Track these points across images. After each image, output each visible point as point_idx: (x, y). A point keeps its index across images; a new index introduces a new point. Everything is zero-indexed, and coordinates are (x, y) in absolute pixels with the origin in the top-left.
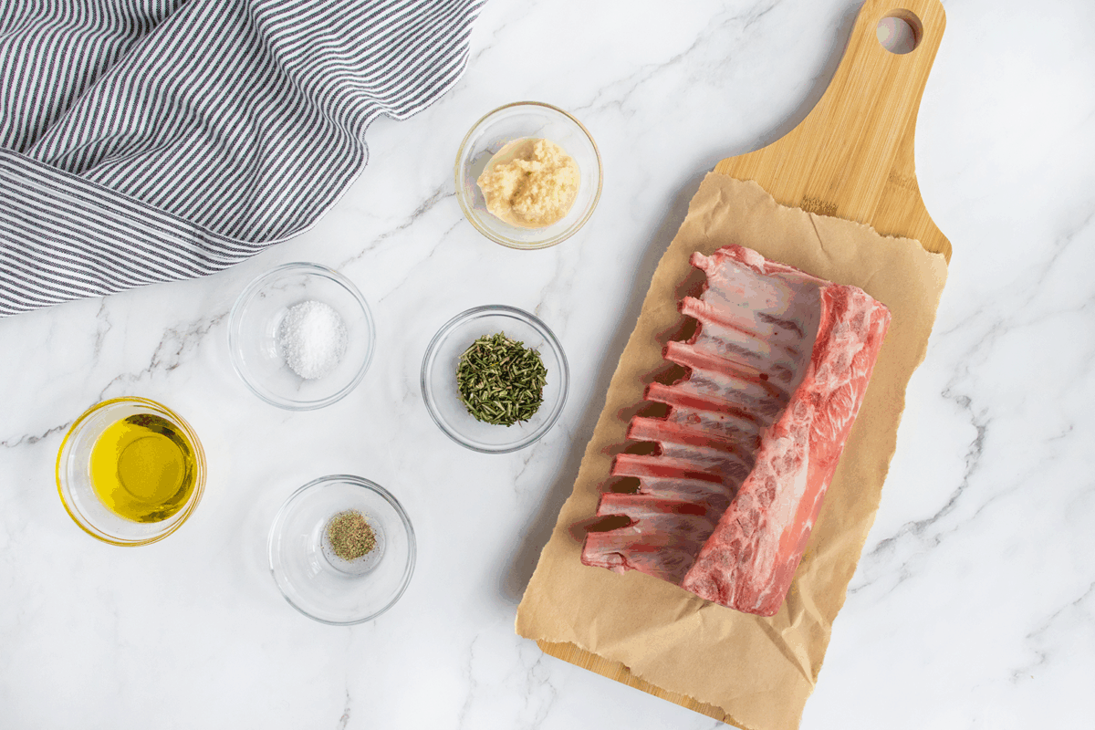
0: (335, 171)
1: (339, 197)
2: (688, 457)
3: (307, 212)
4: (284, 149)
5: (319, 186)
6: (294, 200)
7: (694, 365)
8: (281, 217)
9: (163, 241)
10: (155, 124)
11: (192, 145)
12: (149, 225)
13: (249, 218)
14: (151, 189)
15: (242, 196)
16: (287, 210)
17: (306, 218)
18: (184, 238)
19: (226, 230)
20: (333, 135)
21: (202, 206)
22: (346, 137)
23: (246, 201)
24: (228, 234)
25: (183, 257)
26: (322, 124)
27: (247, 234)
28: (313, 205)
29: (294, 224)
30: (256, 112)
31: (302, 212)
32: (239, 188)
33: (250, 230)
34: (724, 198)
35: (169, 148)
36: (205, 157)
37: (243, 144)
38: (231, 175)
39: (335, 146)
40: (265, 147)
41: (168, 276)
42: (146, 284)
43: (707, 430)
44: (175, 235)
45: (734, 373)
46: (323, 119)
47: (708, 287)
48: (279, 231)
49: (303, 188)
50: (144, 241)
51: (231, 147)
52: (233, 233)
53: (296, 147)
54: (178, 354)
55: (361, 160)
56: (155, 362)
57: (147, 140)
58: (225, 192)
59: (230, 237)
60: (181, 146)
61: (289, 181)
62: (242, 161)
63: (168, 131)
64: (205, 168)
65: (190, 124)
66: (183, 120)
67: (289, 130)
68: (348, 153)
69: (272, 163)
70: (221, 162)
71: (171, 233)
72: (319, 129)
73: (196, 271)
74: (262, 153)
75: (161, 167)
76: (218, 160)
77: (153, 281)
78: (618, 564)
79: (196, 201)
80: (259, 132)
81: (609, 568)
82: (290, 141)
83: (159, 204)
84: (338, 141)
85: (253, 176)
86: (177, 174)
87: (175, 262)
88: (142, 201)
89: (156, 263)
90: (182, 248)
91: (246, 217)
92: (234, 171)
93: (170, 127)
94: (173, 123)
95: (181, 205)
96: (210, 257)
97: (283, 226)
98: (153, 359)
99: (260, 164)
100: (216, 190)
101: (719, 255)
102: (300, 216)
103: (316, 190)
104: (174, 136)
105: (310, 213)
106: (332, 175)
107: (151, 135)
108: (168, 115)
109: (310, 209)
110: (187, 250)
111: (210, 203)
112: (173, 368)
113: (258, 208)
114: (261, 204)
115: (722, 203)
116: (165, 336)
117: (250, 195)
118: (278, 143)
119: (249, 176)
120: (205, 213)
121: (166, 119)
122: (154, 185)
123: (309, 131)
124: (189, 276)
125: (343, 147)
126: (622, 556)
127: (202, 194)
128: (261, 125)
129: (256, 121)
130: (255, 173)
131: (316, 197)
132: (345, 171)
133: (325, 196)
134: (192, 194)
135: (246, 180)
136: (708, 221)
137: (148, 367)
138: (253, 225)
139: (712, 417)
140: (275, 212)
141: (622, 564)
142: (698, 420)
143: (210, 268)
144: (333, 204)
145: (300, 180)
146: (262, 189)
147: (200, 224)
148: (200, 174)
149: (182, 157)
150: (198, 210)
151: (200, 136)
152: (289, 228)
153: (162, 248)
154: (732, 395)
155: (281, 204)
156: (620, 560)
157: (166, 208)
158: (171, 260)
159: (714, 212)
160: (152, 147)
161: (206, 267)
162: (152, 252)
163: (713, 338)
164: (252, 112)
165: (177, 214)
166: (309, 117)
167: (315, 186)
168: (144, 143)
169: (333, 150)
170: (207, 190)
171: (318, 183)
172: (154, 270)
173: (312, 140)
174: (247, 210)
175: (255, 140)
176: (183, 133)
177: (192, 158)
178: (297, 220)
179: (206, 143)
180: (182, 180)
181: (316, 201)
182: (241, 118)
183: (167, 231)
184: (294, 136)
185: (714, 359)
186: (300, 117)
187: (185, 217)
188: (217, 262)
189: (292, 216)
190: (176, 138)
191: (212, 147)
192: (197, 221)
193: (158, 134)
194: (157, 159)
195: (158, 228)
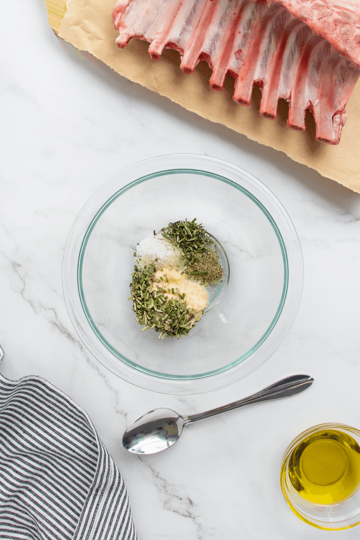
0: (44, 398)
1: (62, 394)
2: (266, 61)
3: (75, 416)
4: (30, 435)
5: (56, 408)
6: (67, 426)
7: (199, 50)
8: (80, 434)
9: (102, 516)
10: (19, 527)
11: (32, 500)
12: (91, 527)
13: (82, 456)
14: (65, 527)
15: (67, 463)
16: (74, 430)
17: (79, 416)
18: (99, 502)
19: (92, 472)
20: (19, 401)
21: (75, 489)
22: (19, 392)
23: (70, 459)
24: (94, 470)
25: (112, 502)
26: (11, 409)
27: (93, 458)
28: (69, 412)
29: (84, 425)
30: (5, 457)
31: (75, 419)
32: (61, 465)
33: (90, 456)
34: (78, 24)
35: (35, 517)
36: (40, 491)
37: (29, 465)
38: (52, 471)
39: (26, 399)
40: (30, 449)
41: (126, 511)
42: (133, 525)
43: (248, 45)
44: (97, 508)
45: (208, 20)
46: (7, 409)
47: (143, 36)
48: (89, 435)
49: (58, 420)
50: (102, 530)
51: (32, 473)
52: (94, 467)
53: (29, 427)
54: (181, 499)
55: (35, 380)
56: (187, 514)
57: (31, 532)
58: (65, 474)
59: (96, 468)
60: (33, 509)
61: (53, 430)
62: (41, 464)
63: (23, 518)
64: (49, 489)
65: (17, 503)
66: (15, 508)
67: (17, 433)
68: (30, 390)
69: (41, 444)
70: (44, 478)
71: (96, 511)
72: (16, 411)
73: (122, 492)
74: (35, 451)
75: (49, 522)
76: (42, 481)
77: (130, 521)
78: (341, 117)
79: (72, 494)
80: (19, 454)
81: (343, 125)
82: (25, 432)
83: (76, 520)
84: (23, 397)
85: (52, 456)
86: (54, 510)
87: (116, 507)
88: (75, 533)
89: (117, 521)
90: (106, 503)
91: (81, 458)
92: (49, 469)
93: (20, 517)
94: (17, 515)
95: (76, 505)
96: (111, 483)
97: (86, 432)
98: (185, 516)
99: (42, 452)
100: (64, 480)
101: (119, 25)
102: (78, 421)
103: (59, 410)
104: (26, 514)
105: (75, 414)
106: (47, 400)
107: (27, 529)
108: (12, 519)
109: (72, 414)
110: (107, 499)
111: (73, 484)
112: (190, 501)
113: (74, 451)
114: (71, 449)
115: (81, 25)
116: (169, 509)
117: (65, 457)
118: (26, 440)
119: (52, 459)
120: (81, 487)
121: (15, 521)
122: (63, 525)
123: (17, 418)
124: (125, 497)
125: (27, 393)
126: (335, 114)
127: (67, 490)
128: (14, 453)
129: (12, 457)
130: (49, 455)
131: (63, 411)
132: (43, 391)
133: (63, 404)
134: (67, 497)
135: (55, 460)
136: (93, 37)
137: (191, 519)
138: (86, 453)
139: (238, 40)
140: (76, 439)
141: (341, 114)
142: (240, 51)
143: (119, 483)
144: (68, 398)
145: (52, 422)
146: (61, 449)
147: (88, 490)
148: (52, 493)
149: (41, 508)
150: (78, 492)
151: (26, 495)
152: (87, 428)
153: (107, 517)
154: (223, 24)
155: (70, 435)
156: (338, 116)
157: (78, 515)
158: (115, 510)
159: (87, 31)
160: (36, 528)
161: (118, 485)
162: (110, 524)
163: (180, 35)
164: (6, 460)
165: (82, 507)
166: (7, 419)
167: (56, 412)
168: (33, 534)
169: (30, 401)
170: (64, 487)
171: (53, 410)
172: (123, 522)
173: (23, 416)
174: (76, 458)
175: (25, 456)
176: (24, 507)
177: (41, 499)
178: (81, 423)
179: (30, 491)
180: (58, 505)
181: (66, 410)
182: (10, 467)
183: (94, 515)
184: (21, 428)
185: (196, 35)
186: (7, 426)
187: (84, 501)
188: (115, 478)
189: (78, 427)
190: (28, 512)
191: (33, 486)
192: (86, 492)
193: (26, 525)
194: (44, 525)
195: (93, 521)
